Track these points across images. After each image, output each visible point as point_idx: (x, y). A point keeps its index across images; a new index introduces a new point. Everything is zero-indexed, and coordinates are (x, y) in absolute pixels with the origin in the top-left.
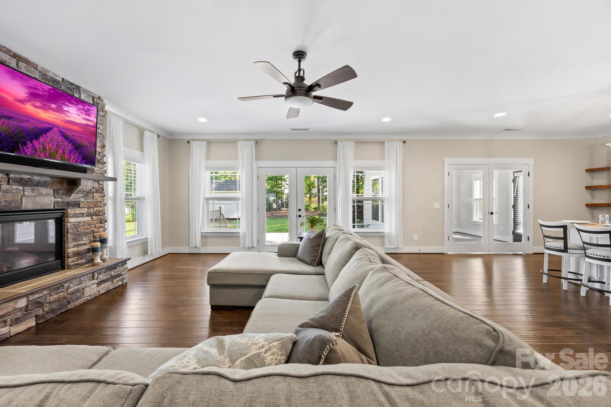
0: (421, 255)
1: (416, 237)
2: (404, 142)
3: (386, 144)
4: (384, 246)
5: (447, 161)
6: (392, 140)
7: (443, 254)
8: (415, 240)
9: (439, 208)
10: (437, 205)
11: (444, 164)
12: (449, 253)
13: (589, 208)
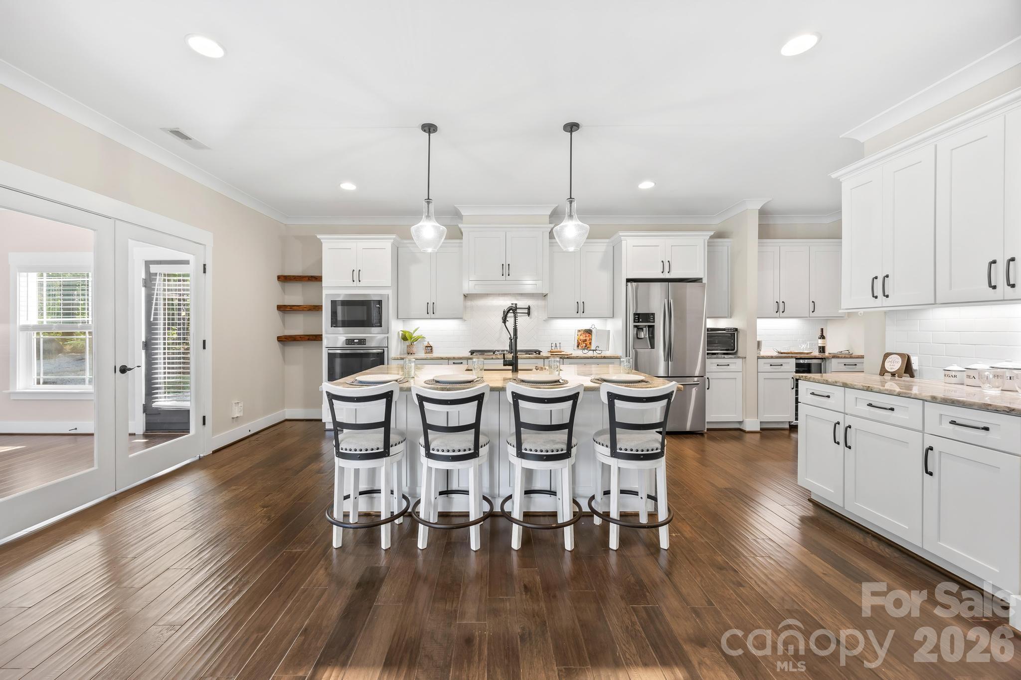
13: (280, 344)
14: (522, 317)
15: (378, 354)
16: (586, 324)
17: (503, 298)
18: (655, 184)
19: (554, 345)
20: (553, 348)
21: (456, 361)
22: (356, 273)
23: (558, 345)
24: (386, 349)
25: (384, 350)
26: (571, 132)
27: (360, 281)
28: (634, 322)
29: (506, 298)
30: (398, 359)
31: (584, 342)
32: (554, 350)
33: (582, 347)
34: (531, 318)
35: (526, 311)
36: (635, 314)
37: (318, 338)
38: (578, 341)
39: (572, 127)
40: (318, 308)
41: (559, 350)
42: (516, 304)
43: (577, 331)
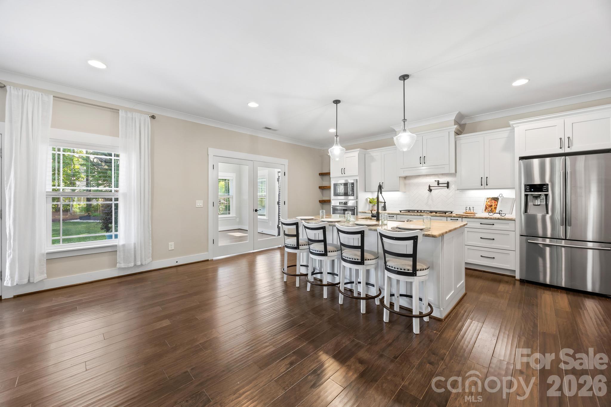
0: (179, 268)
1: (171, 245)
2: (153, 117)
3: (121, 113)
4: (115, 265)
5: (212, 151)
6: (132, 110)
7: (208, 260)
8: (170, 249)
9: (202, 206)
10: (199, 203)
11: (208, 155)
12: (215, 258)
13: (321, 204)
14: (443, 189)
15: (352, 209)
16: (494, 193)
17: (430, 177)
18: (529, 80)
19: (468, 208)
20: (468, 210)
21: (390, 216)
22: (343, 170)
23: (472, 208)
24: (356, 207)
25: (355, 207)
26: (404, 80)
27: (345, 174)
28: (526, 191)
29: (431, 177)
30: (361, 213)
31: (490, 207)
32: (468, 212)
33: (488, 211)
34: (450, 190)
35: (446, 185)
36: (526, 185)
37: (329, 202)
38: (486, 206)
39: (404, 77)
40: (329, 188)
41: (472, 211)
42: (438, 181)
43: (486, 199)
